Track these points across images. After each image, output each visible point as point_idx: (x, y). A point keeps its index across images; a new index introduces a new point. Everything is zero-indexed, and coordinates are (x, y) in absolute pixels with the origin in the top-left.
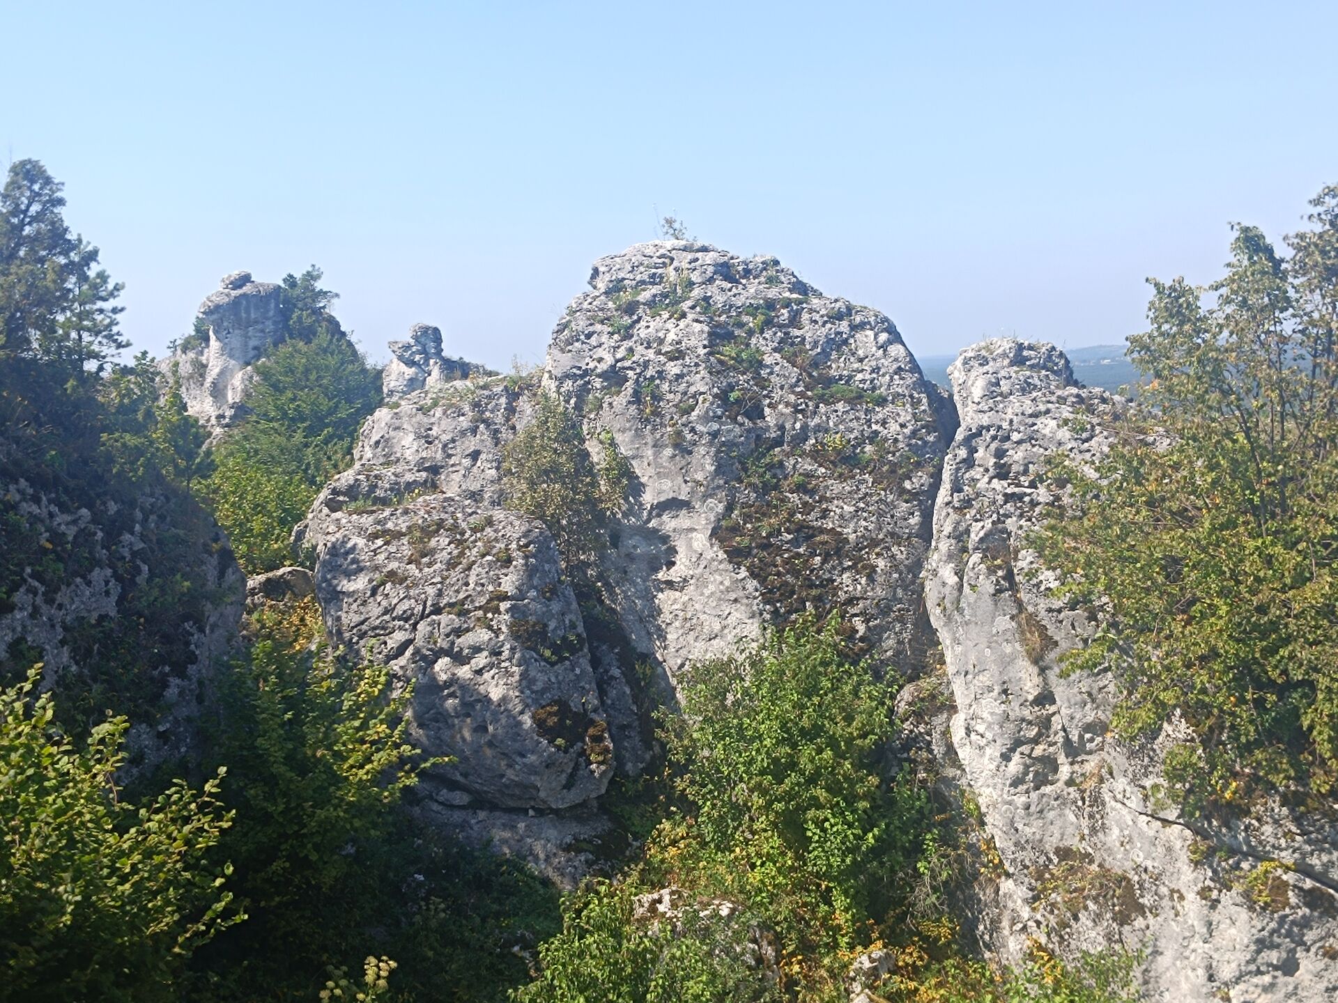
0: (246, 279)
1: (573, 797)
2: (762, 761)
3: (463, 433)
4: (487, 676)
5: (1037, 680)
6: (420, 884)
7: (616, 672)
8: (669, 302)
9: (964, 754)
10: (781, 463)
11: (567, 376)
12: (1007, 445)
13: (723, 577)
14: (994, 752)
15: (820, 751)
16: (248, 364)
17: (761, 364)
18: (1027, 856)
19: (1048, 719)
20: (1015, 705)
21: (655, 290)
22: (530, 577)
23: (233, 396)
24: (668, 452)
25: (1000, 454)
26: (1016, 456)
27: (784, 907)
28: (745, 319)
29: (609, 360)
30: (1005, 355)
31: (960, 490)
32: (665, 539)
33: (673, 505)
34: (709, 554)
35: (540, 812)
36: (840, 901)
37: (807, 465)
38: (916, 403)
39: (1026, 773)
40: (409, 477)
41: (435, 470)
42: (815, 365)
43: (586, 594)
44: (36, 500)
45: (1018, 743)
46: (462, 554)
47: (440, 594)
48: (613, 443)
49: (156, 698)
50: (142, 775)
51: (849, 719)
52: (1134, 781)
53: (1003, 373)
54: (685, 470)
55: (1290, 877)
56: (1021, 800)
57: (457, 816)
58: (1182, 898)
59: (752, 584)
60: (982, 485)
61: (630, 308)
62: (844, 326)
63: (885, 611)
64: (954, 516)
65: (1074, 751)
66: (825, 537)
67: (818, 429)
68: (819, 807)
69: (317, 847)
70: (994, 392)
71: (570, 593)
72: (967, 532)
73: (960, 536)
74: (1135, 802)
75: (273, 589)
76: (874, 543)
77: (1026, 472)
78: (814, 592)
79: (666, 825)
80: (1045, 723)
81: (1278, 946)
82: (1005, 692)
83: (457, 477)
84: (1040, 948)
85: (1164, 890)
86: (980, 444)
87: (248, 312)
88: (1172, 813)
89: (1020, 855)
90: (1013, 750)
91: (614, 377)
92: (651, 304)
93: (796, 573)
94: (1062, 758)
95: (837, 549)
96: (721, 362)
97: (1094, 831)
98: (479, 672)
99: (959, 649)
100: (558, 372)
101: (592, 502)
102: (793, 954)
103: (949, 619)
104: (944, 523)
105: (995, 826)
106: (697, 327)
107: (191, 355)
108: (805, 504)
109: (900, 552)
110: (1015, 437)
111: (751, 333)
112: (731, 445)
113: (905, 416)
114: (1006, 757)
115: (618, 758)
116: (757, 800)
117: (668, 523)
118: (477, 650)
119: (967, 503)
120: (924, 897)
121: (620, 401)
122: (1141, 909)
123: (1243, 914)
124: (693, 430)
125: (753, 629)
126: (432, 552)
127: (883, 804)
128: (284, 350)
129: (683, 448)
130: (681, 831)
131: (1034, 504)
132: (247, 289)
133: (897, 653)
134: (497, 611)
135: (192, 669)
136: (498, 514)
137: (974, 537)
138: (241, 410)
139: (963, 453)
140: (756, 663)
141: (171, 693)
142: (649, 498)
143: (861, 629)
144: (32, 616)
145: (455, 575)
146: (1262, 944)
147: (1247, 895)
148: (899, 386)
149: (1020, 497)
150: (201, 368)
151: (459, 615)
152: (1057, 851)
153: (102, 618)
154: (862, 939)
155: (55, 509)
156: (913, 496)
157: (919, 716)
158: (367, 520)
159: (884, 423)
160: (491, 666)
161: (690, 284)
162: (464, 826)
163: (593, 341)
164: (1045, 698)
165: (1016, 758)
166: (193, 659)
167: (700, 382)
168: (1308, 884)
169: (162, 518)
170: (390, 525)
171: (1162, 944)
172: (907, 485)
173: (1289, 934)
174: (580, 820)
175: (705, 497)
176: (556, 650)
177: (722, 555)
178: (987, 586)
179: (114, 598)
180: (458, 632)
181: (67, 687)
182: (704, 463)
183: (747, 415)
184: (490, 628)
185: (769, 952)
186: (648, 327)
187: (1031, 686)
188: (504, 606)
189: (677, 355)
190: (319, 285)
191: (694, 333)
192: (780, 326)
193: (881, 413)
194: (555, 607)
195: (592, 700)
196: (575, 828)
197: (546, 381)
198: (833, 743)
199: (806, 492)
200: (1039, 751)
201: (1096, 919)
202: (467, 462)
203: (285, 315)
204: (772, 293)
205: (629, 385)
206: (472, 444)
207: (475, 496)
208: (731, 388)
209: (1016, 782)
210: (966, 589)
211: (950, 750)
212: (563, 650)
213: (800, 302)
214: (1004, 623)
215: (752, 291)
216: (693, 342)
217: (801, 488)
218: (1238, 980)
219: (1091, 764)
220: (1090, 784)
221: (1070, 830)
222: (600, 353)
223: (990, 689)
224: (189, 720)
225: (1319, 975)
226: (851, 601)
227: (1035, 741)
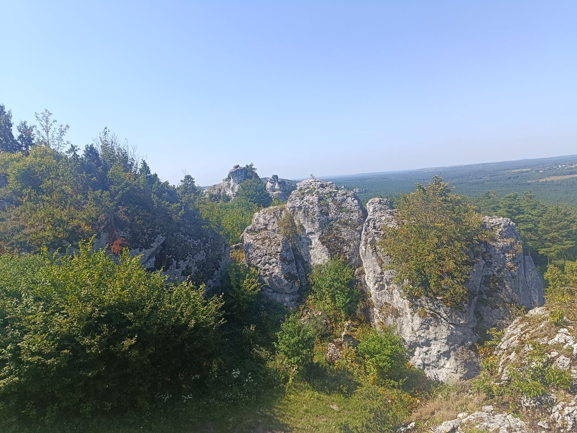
0: (238, 166)
1: (292, 291)
2: (327, 285)
3: (272, 218)
4: (275, 268)
5: (380, 270)
6: (263, 308)
7: (301, 266)
8: (310, 192)
9: (367, 282)
10: (332, 225)
11: (291, 208)
12: (376, 222)
13: (321, 247)
14: (372, 283)
15: (338, 284)
16: (239, 184)
17: (328, 205)
18: (379, 304)
19: (383, 277)
20: (376, 274)
21: (308, 190)
22: (283, 248)
23: (236, 190)
24: (310, 223)
25: (374, 224)
26: (377, 224)
27: (332, 313)
28: (325, 196)
29: (299, 204)
30: (377, 202)
31: (366, 231)
32: (310, 239)
33: (311, 233)
34: (318, 243)
35: (286, 294)
36: (342, 312)
37: (337, 225)
38: (359, 212)
39: (379, 287)
40: (261, 227)
41: (267, 225)
42: (339, 204)
43: (295, 250)
44: (190, 239)
45: (377, 282)
46: (271, 243)
47: (266, 251)
48: (300, 221)
49: (212, 275)
50: (210, 289)
51: (344, 277)
52: (398, 290)
53: (376, 206)
54: (313, 226)
55: (428, 311)
56: (377, 293)
57: (270, 294)
58: (407, 314)
59: (326, 249)
60: (370, 230)
61: (303, 194)
62: (345, 197)
63: (353, 254)
64: (365, 237)
65: (388, 284)
66: (341, 239)
67: (340, 218)
68: (338, 294)
69: (242, 303)
70: (374, 211)
71: (291, 250)
72: (367, 240)
73: (366, 240)
74: (398, 295)
75: (237, 248)
76: (351, 240)
77: (379, 228)
78: (339, 250)
79: (310, 296)
80: (382, 278)
81: (425, 325)
82: (374, 272)
83: (271, 226)
84: (381, 322)
85: (404, 312)
86: (370, 222)
87: (238, 173)
88: (405, 297)
89: (377, 304)
90: (376, 283)
91: (300, 208)
92: (307, 193)
93: (335, 247)
94: (386, 285)
95: (343, 242)
96: (321, 205)
97: (391, 299)
98: (274, 267)
99: (365, 263)
100: (289, 207)
101: (296, 232)
102: (334, 322)
103: (364, 257)
104: (363, 238)
105: (373, 298)
106: (316, 197)
107: (227, 182)
108: (337, 233)
109: (356, 242)
110: (377, 221)
111: (327, 198)
112: (322, 221)
113: (357, 215)
114: (375, 284)
115: (301, 283)
116: (327, 292)
117: (311, 236)
118: (273, 263)
119: (368, 234)
120: (358, 312)
121: (301, 213)
122: (400, 316)
123: (419, 318)
124: (315, 218)
125: (327, 257)
126: (265, 243)
127: (351, 293)
128: (246, 182)
129: (313, 222)
130: (313, 297)
131: (380, 234)
132: (238, 168)
133: (355, 262)
134: (277, 255)
135: (219, 269)
136: (278, 235)
137: (369, 241)
138: (237, 194)
139: (367, 224)
140: (327, 265)
141: (216, 273)
142: (307, 232)
143: (348, 257)
144: (190, 261)
145: (269, 248)
146: (422, 324)
147: (419, 314)
148: (356, 209)
149: (378, 233)
150: (229, 184)
151: (270, 256)
152: (385, 303)
153: (203, 260)
154: (347, 319)
155: (193, 240)
156: (358, 231)
157: (359, 275)
158: (253, 237)
159: (353, 216)
160: (276, 266)
161: (315, 189)
162: (272, 296)
163: (296, 201)
164: (382, 273)
165: (377, 284)
166: (219, 267)
167: (316, 209)
168: (432, 312)
169: (214, 239)
170: (257, 238)
171: (404, 323)
172: (357, 229)
173: (427, 322)
174: (293, 295)
175: (317, 232)
176: (288, 262)
177: (321, 243)
178: (371, 251)
179: (205, 256)
180: (270, 259)
181: (196, 274)
182: (317, 225)
183: (325, 215)
184: (276, 258)
185: (329, 322)
186: (307, 197)
187: (379, 270)
188: (278, 254)
189: (312, 203)
190: (253, 167)
191: (315, 199)
192: (332, 197)
193: (352, 214)
194: (288, 254)
195: (296, 271)
196: (293, 296)
197: (287, 208)
198: (341, 282)
199: (337, 230)
200: (381, 283)
201: (392, 317)
202: (272, 224)
203: (246, 173)
204: (331, 190)
205: (303, 210)
206: (273, 220)
207: (274, 231)
208: (322, 210)
209: (377, 289)
210: (367, 251)
211: (365, 281)
212: (290, 262)
213: (336, 192)
214: (374, 258)
215: (327, 190)
216: (315, 201)
217: (336, 230)
218: (418, 331)
219: (391, 286)
220: (391, 290)
221: (387, 299)
222: (297, 203)
223: (372, 271)
224: (219, 278)
225: (433, 330)
226: (346, 252)
227: (380, 281)
